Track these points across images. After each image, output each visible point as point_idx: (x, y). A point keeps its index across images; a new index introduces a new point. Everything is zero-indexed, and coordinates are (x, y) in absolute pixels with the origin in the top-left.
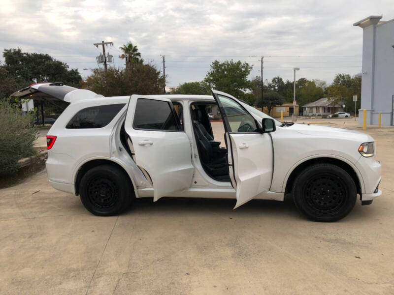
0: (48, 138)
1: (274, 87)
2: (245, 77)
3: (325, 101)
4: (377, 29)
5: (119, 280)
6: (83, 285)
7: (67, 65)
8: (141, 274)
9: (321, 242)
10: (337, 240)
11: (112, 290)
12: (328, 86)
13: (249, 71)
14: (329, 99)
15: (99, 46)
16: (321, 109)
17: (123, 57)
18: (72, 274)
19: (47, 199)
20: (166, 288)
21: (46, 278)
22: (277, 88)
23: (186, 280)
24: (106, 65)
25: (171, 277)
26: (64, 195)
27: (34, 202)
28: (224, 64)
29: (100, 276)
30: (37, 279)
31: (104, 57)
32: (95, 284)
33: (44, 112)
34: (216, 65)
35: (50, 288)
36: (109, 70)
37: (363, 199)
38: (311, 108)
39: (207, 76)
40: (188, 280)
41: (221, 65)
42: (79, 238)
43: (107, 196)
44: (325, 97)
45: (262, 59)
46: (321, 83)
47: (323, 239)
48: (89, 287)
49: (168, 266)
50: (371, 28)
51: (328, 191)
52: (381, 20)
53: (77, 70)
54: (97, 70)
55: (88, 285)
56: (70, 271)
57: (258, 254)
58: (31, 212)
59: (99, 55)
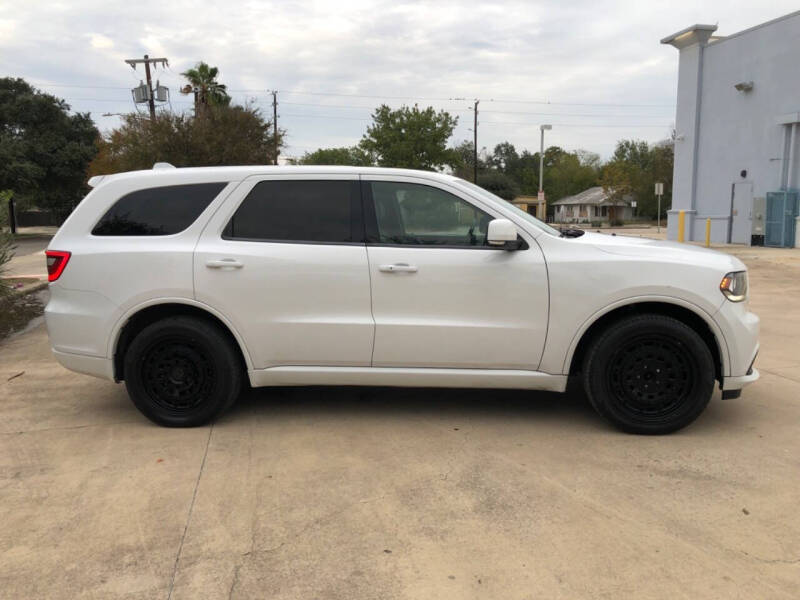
0: (50, 255)
1: (498, 163)
2: (443, 140)
3: (597, 194)
4: (707, 52)
5: (237, 569)
6: (157, 582)
7: (66, 102)
8: (283, 553)
9: (651, 476)
10: (682, 472)
11: (225, 592)
12: (603, 164)
13: (452, 129)
14: (606, 191)
15: (138, 65)
16: (589, 209)
17: (187, 90)
18: (127, 559)
19: (43, 390)
20: (346, 585)
21: (68, 568)
22: (503, 165)
23: (386, 565)
24: (152, 107)
25: (353, 560)
26: (83, 380)
27: (13, 398)
28: (399, 113)
29: (192, 562)
30: (46, 571)
31: (148, 89)
32: (185, 581)
33: (15, 204)
34: (384, 115)
35: (81, 591)
36: (159, 118)
37: (725, 388)
38: (570, 207)
39: (365, 136)
40: (390, 565)
41: (393, 115)
42: (131, 477)
43: (187, 383)
44: (599, 186)
45: (476, 104)
46: (591, 156)
47: (655, 470)
48: (172, 586)
49: (342, 534)
50: (695, 49)
51: (658, 371)
52: (714, 34)
53: (88, 116)
54: (134, 116)
55: (168, 583)
56: (122, 551)
57: (528, 505)
58: (11, 420)
59: (138, 85)
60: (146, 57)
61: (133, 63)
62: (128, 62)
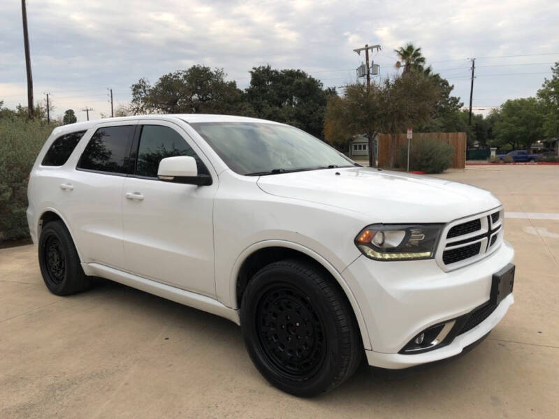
7: (321, 82)
15: (361, 52)
17: (398, 65)
24: (368, 79)
31: (366, 68)
37: (371, 363)
51: (298, 324)
53: (334, 89)
59: (359, 66)
60: (367, 46)
61: (358, 51)
62: (355, 50)
